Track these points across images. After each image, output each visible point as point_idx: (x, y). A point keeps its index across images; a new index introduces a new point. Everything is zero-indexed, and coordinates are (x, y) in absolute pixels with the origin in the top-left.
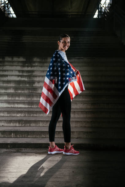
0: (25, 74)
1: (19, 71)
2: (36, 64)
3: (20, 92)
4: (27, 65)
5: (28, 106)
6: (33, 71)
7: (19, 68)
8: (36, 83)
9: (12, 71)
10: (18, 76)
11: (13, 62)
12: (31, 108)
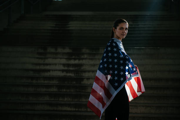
0: (71, 69)
1: (64, 65)
2: (86, 56)
3: (64, 90)
4: (73, 57)
5: (74, 109)
6: (81, 65)
7: (64, 61)
8: (85, 79)
9: (56, 64)
10: (63, 71)
11: (57, 54)
12: (78, 111)
